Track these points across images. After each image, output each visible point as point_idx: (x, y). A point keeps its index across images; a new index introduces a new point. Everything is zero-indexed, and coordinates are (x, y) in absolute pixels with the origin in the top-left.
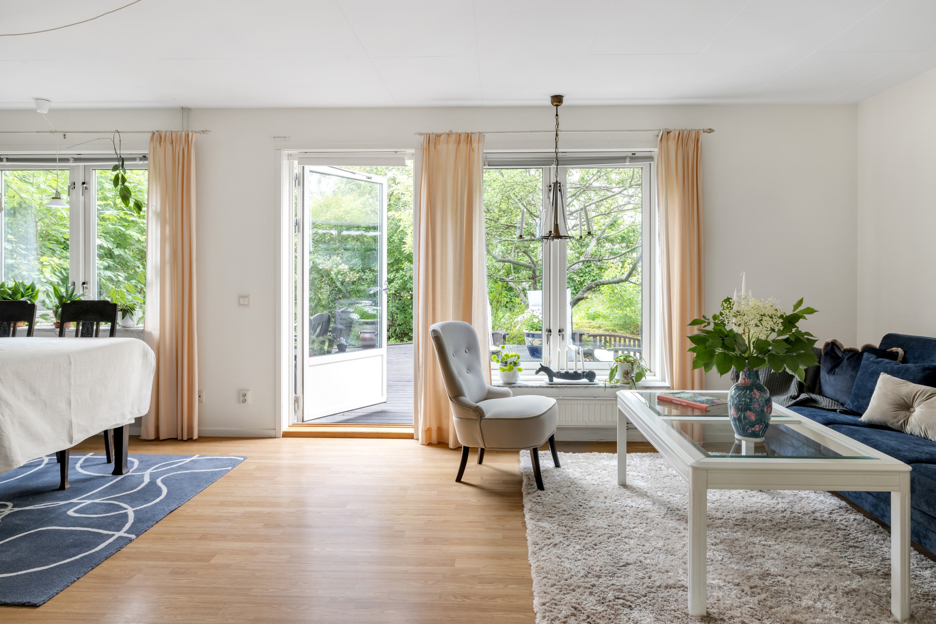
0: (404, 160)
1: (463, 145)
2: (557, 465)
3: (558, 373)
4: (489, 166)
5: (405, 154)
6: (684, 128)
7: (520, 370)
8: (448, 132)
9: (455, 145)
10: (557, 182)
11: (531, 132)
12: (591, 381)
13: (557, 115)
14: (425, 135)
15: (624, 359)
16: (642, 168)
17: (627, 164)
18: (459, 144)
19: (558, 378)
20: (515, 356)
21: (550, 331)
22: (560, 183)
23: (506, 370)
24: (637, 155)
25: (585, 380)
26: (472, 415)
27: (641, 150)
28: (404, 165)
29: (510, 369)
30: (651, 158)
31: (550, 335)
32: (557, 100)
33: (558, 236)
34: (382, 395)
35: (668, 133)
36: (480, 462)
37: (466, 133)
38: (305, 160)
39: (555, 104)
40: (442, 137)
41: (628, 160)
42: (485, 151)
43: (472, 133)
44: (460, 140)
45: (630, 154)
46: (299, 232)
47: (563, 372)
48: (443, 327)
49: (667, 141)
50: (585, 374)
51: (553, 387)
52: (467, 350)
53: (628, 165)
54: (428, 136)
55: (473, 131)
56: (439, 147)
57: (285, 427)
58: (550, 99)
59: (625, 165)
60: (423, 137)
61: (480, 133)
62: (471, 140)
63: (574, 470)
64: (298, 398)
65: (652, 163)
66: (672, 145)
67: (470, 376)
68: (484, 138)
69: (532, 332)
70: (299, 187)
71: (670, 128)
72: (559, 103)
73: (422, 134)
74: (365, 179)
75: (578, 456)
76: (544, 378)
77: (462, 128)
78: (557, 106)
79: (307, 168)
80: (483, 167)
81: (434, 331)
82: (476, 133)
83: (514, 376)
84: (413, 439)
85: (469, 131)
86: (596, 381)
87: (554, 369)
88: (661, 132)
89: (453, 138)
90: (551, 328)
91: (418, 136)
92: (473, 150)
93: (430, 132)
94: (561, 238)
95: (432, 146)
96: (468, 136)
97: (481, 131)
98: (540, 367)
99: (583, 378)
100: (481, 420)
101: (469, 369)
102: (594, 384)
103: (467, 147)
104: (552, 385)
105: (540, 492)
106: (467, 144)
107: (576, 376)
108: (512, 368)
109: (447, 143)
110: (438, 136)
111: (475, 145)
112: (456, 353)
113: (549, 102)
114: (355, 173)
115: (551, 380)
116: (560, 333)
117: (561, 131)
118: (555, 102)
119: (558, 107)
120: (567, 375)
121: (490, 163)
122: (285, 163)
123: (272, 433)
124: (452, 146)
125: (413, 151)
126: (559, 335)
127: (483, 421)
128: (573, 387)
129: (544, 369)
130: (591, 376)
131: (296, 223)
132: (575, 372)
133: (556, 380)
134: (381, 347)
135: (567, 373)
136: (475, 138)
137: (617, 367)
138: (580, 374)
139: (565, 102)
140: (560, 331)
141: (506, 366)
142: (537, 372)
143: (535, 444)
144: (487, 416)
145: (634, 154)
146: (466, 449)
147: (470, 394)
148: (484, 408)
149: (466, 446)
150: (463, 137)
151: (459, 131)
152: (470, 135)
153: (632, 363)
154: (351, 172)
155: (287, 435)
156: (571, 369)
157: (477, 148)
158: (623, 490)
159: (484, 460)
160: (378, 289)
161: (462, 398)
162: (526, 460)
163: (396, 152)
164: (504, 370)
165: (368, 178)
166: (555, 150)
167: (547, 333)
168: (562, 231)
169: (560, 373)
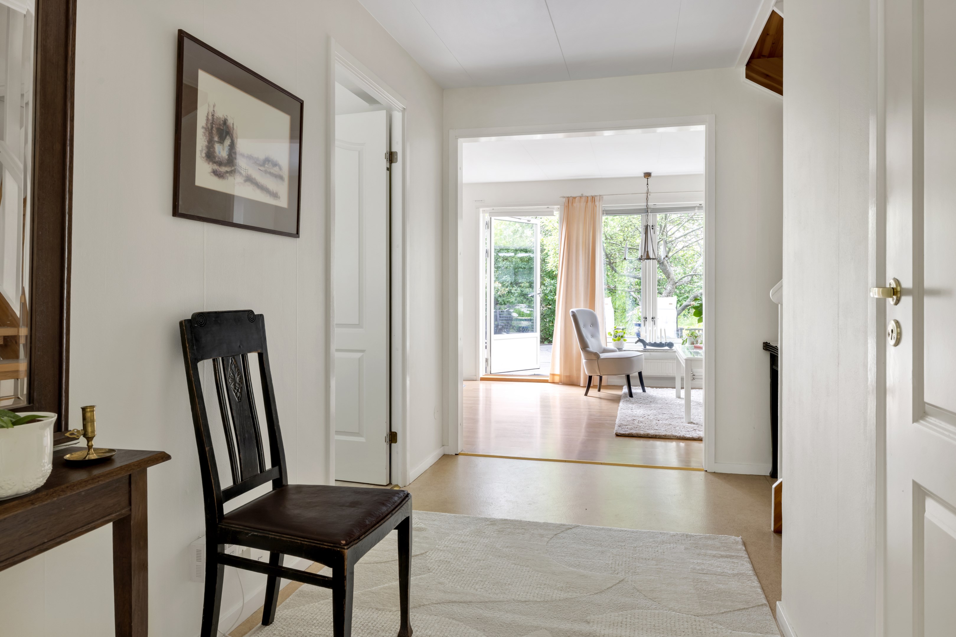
0: (553, 212)
1: (590, 203)
2: (644, 391)
3: (649, 343)
4: (605, 214)
5: (554, 208)
7: (625, 340)
8: (580, 195)
9: (585, 203)
10: (648, 225)
11: (632, 194)
12: (670, 348)
13: (647, 184)
15: (691, 334)
17: (696, 211)
18: (587, 202)
19: (650, 346)
20: (622, 332)
21: (646, 318)
25: (667, 348)
26: (594, 357)
28: (553, 215)
29: (619, 340)
31: (646, 321)
32: (648, 175)
33: (648, 258)
34: (537, 364)
37: (591, 196)
38: (493, 214)
39: (646, 178)
40: (577, 198)
41: (696, 208)
42: (603, 206)
44: (587, 200)
45: (698, 205)
46: (488, 257)
47: (653, 342)
48: (577, 311)
50: (667, 344)
51: (645, 351)
52: (591, 326)
54: (568, 198)
55: (596, 195)
56: (575, 205)
57: (481, 376)
60: (565, 199)
61: (600, 196)
62: (595, 200)
63: (655, 396)
64: (488, 359)
67: (593, 340)
68: (603, 198)
70: (488, 230)
72: (649, 177)
73: (564, 197)
74: (527, 222)
76: (640, 346)
77: (589, 193)
78: (648, 178)
79: (493, 218)
80: (602, 215)
81: (573, 312)
82: (598, 196)
83: (622, 344)
85: (593, 195)
86: (673, 348)
87: (648, 341)
89: (583, 199)
91: (562, 198)
92: (596, 206)
93: (569, 196)
95: (570, 204)
96: (593, 197)
97: (601, 194)
98: (638, 339)
99: (665, 346)
101: (593, 336)
102: (673, 350)
103: (592, 204)
104: (645, 350)
106: (592, 202)
107: (661, 345)
108: (620, 339)
109: (580, 202)
110: (575, 198)
111: (597, 203)
112: (585, 326)
114: (521, 219)
115: (645, 347)
117: (650, 193)
118: (646, 176)
120: (655, 345)
122: (481, 215)
123: (474, 378)
124: (583, 204)
125: (559, 207)
126: (652, 321)
127: (599, 360)
128: (659, 352)
129: (640, 340)
130: (670, 345)
131: (487, 251)
132: (661, 343)
133: (648, 347)
134: (536, 332)
135: (655, 343)
136: (597, 199)
137: (686, 339)
138: (663, 344)
139: (652, 175)
140: (652, 318)
141: (616, 338)
142: (636, 343)
143: (628, 373)
144: (602, 358)
145: (701, 205)
146: (590, 378)
147: (593, 347)
148: (601, 355)
149: (590, 375)
150: (589, 199)
151: (587, 195)
152: (594, 197)
153: (696, 337)
154: (519, 219)
155: (482, 379)
156: (658, 342)
157: (598, 205)
158: (678, 399)
159: (601, 390)
160: (534, 294)
161: (588, 349)
162: (625, 390)
163: (548, 207)
164: (615, 340)
165: (529, 221)
166: (647, 203)
167: (644, 320)
168: (651, 255)
169: (651, 343)
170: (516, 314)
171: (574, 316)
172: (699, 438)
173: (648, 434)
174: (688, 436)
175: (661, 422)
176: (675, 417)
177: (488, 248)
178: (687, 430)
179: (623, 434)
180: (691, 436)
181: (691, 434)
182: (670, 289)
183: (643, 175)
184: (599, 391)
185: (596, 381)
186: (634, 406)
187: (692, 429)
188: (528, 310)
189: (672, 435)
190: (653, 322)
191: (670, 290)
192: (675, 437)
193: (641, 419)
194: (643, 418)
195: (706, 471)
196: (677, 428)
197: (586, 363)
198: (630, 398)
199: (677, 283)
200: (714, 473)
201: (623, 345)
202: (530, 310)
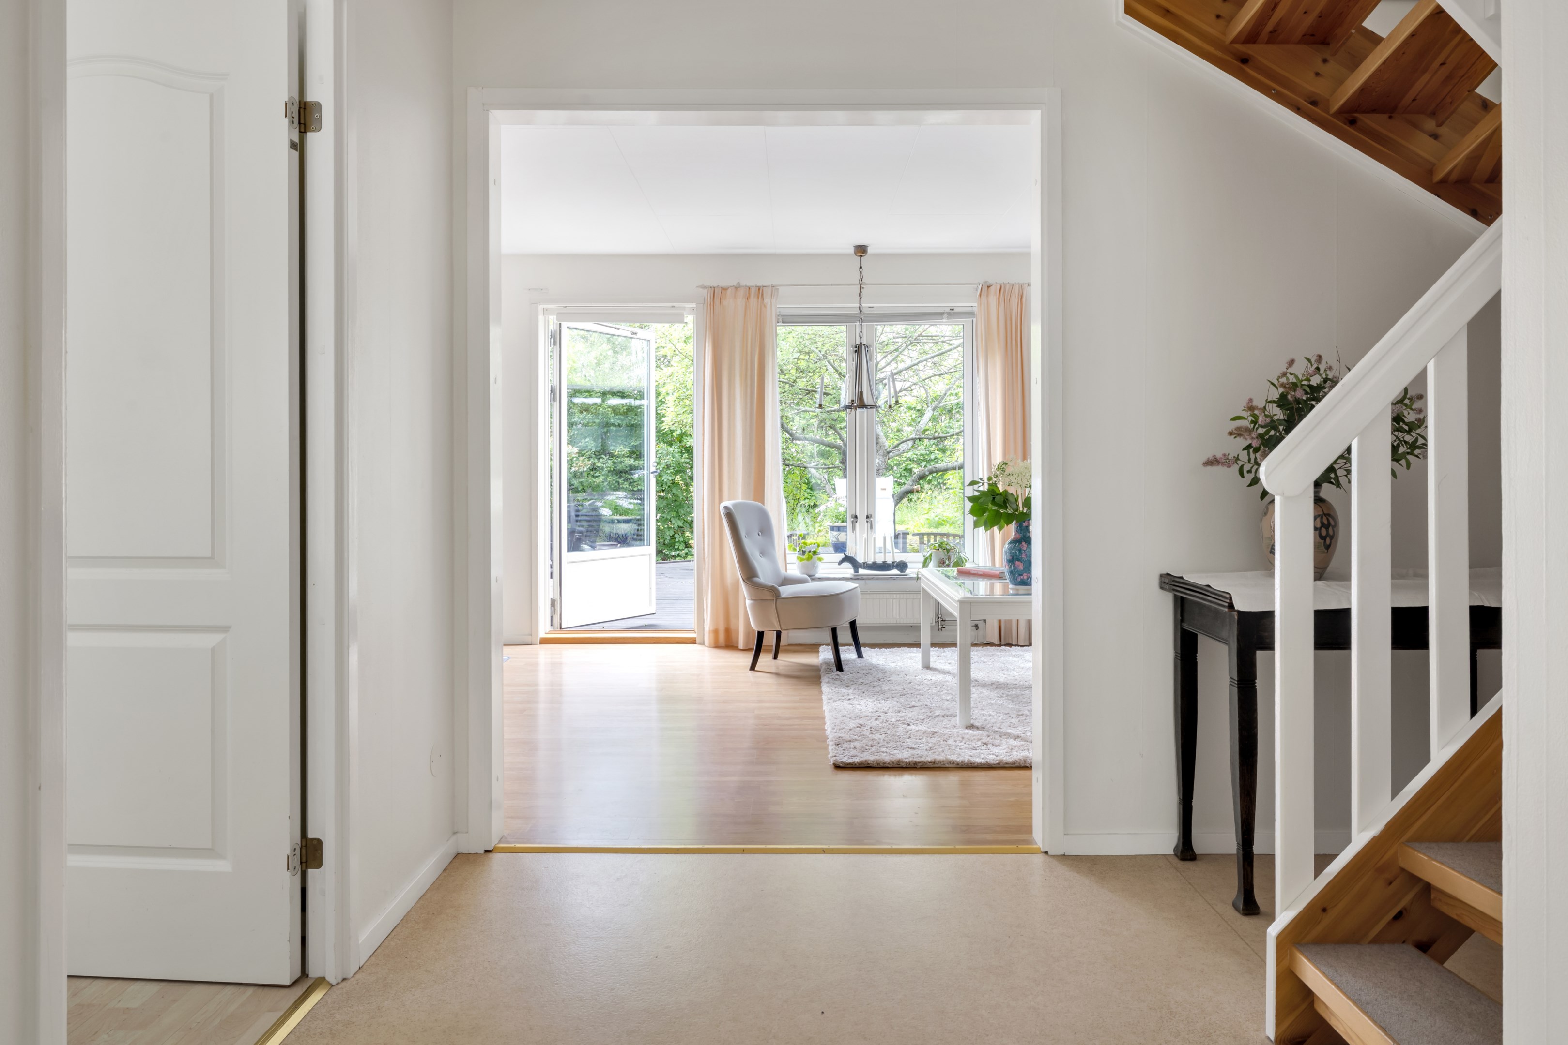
0: (683, 316)
1: (753, 300)
2: (861, 660)
3: (864, 563)
4: (783, 323)
5: (684, 309)
6: (1006, 282)
7: (819, 559)
8: (735, 285)
9: (744, 300)
10: (861, 343)
11: (832, 285)
12: (902, 572)
13: (861, 267)
14: (710, 289)
15: (940, 546)
16: (963, 325)
17: (944, 320)
18: (748, 298)
19: (864, 569)
20: (815, 544)
21: (856, 517)
22: (865, 344)
23: (804, 560)
24: (956, 310)
25: (895, 572)
26: (768, 596)
27: (961, 305)
28: (682, 321)
29: (809, 559)
30: (971, 314)
31: (856, 522)
32: (861, 250)
33: (862, 405)
34: (650, 605)
35: (989, 287)
37: (757, 287)
38: (563, 316)
39: (859, 255)
40: (729, 291)
41: (945, 316)
42: (779, 306)
43: (764, 287)
44: (749, 295)
45: (948, 310)
46: (554, 400)
47: (870, 562)
48: (735, 505)
49: (987, 296)
50: (896, 564)
51: (858, 579)
52: (760, 533)
53: (945, 322)
54: (713, 289)
55: (765, 284)
56: (725, 302)
57: (542, 634)
58: (853, 248)
59: (942, 322)
60: (706, 290)
61: (773, 286)
62: (762, 294)
64: (555, 601)
65: (974, 320)
66: (993, 300)
67: (763, 560)
68: (778, 292)
69: (837, 524)
70: (555, 347)
71: (991, 281)
72: (863, 253)
73: (705, 287)
74: (629, 335)
76: (847, 570)
77: (752, 280)
78: (861, 256)
79: (566, 324)
80: (776, 324)
81: (726, 508)
82: (769, 286)
83: (814, 566)
84: (696, 643)
85: (759, 284)
86: (908, 571)
87: (860, 559)
88: (981, 286)
89: (741, 292)
90: (858, 514)
91: (701, 289)
92: (765, 306)
93: (715, 285)
94: (865, 408)
95: (717, 301)
96: (759, 289)
97: (774, 284)
99: (893, 569)
100: (776, 599)
101: (763, 553)
102: (906, 575)
103: (758, 302)
106: (758, 298)
107: (885, 566)
108: (811, 558)
109: (735, 297)
110: (725, 289)
111: (767, 300)
112: (748, 534)
113: (850, 253)
114: (618, 329)
115: (856, 571)
116: (868, 519)
117: (866, 284)
118: (858, 252)
119: (862, 258)
120: (874, 566)
121: (786, 320)
122: (541, 318)
123: (528, 639)
124: (740, 302)
125: (694, 305)
126: (867, 521)
127: (778, 600)
128: (881, 579)
130: (902, 566)
131: (552, 390)
132: (884, 562)
133: (862, 571)
134: (648, 543)
135: (874, 563)
136: (767, 292)
137: (931, 555)
139: (870, 250)
140: (867, 517)
141: (804, 555)
142: (840, 563)
143: (833, 624)
144: (783, 596)
145: (953, 309)
146: (761, 635)
147: (765, 577)
148: (781, 589)
149: (761, 630)
150: (753, 291)
151: (749, 284)
152: (761, 288)
153: (948, 551)
154: (616, 328)
155: (544, 641)
156: (880, 560)
157: (770, 304)
158: (925, 670)
159: (780, 656)
160: (645, 473)
161: (756, 579)
162: (826, 654)
163: (673, 306)
164: (802, 560)
165: (634, 334)
166: (860, 304)
167: (852, 519)
168: (867, 400)
169: (866, 564)
170: (607, 510)
171: (730, 515)
172: (999, 764)
173: (899, 762)
174: (978, 760)
175: (912, 727)
176: (937, 714)
177: (556, 383)
178: (971, 746)
179: (849, 764)
180: (983, 761)
181: (982, 756)
182: (878, 463)
183: (852, 251)
184: (775, 658)
185: (770, 639)
186: (851, 691)
187: (979, 743)
188: (630, 503)
189: (947, 760)
190: (869, 525)
191: (879, 465)
192: (953, 763)
193: (875, 724)
194: (877, 719)
195: (1046, 853)
196: (951, 741)
197: (753, 607)
198: (839, 673)
199: (890, 452)
200: (1064, 858)
201: (816, 568)
202: (634, 504)
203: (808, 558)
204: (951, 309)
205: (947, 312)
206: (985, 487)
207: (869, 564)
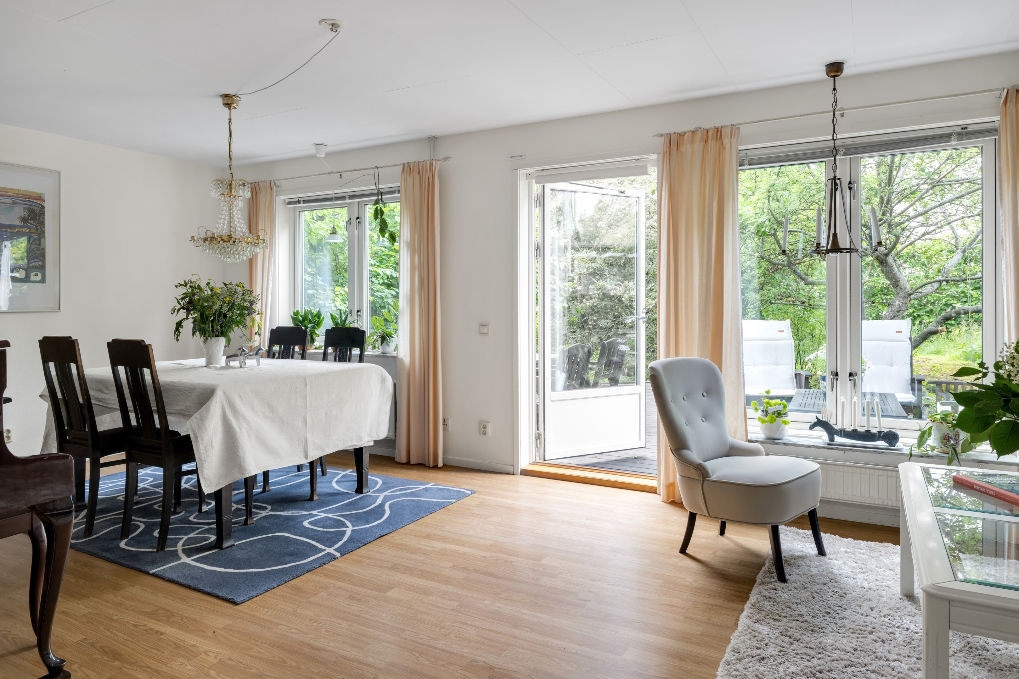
0: (645, 167)
1: (711, 143)
2: (821, 552)
3: (841, 430)
4: (749, 165)
5: (646, 161)
7: (785, 423)
8: (692, 129)
9: (702, 144)
10: (835, 177)
12: (891, 445)
13: (834, 89)
14: (666, 136)
15: (942, 418)
16: (982, 146)
17: (953, 143)
18: (706, 142)
19: (841, 436)
20: (780, 404)
21: (837, 374)
22: (839, 179)
23: (766, 422)
24: (970, 128)
25: (882, 443)
26: (694, 475)
27: (976, 121)
28: (646, 173)
30: (993, 131)
31: (837, 379)
32: (835, 68)
33: (839, 250)
34: (640, 439)
35: (1017, 92)
36: (722, 533)
37: (715, 128)
38: (544, 178)
39: (832, 74)
40: (687, 135)
41: (954, 137)
42: (740, 148)
43: (722, 127)
44: (707, 137)
45: (958, 129)
46: (540, 256)
47: (849, 428)
48: (668, 365)
50: (883, 434)
51: (832, 449)
52: (705, 394)
53: (954, 145)
54: (669, 136)
55: (724, 125)
56: (683, 149)
57: (524, 465)
58: (825, 68)
59: (951, 145)
60: (662, 139)
61: (732, 125)
62: (721, 136)
63: (845, 564)
64: (540, 434)
65: (997, 137)
67: (705, 427)
68: (739, 131)
70: (540, 208)
72: (838, 72)
73: (661, 135)
74: (617, 193)
75: (860, 543)
76: (821, 436)
77: (709, 123)
78: (835, 76)
79: (548, 186)
80: (737, 168)
82: (727, 126)
83: (779, 429)
84: (657, 494)
85: (718, 125)
86: (899, 445)
87: (836, 424)
88: (1006, 91)
89: (698, 136)
90: (838, 371)
91: (658, 138)
92: (724, 148)
93: (672, 132)
94: (841, 252)
95: (674, 148)
96: (718, 131)
97: (734, 123)
98: (816, 420)
99: (878, 440)
101: (706, 417)
102: (896, 450)
103: (717, 144)
104: (831, 445)
105: (780, 585)
106: (717, 141)
107: (868, 436)
108: (775, 420)
109: (692, 142)
110: (681, 135)
111: (726, 141)
112: (688, 396)
113: (822, 74)
114: (602, 188)
115: (832, 439)
116: (851, 378)
117: (841, 109)
118: (831, 72)
119: (836, 78)
120: (854, 434)
121: (750, 162)
122: (522, 183)
123: (511, 469)
124: (698, 146)
125: (654, 157)
126: (850, 380)
127: (705, 483)
128: (862, 451)
129: (819, 423)
130: (891, 437)
131: (538, 247)
132: (867, 431)
133: (838, 439)
134: (638, 383)
135: (855, 431)
136: (726, 133)
137: (930, 428)
138: (874, 435)
140: (851, 375)
141: (766, 416)
142: (812, 427)
143: (774, 521)
144: (713, 478)
145: (966, 128)
146: (693, 515)
148: (713, 465)
149: (692, 511)
150: (710, 133)
151: (707, 127)
152: (719, 129)
154: (599, 188)
155: (525, 473)
156: (862, 427)
157: (729, 144)
159: (728, 529)
163: (638, 159)
164: (764, 421)
165: (622, 192)
166: (834, 134)
167: (832, 377)
168: (844, 242)
169: (844, 431)
171: (655, 378)
177: (540, 240)
182: (899, 305)
184: (722, 531)
190: (852, 384)
191: (900, 307)
197: (681, 483)
198: (779, 583)
199: (912, 294)
203: (771, 420)
204: (962, 129)
205: (957, 133)
206: (990, 380)
207: (847, 431)
